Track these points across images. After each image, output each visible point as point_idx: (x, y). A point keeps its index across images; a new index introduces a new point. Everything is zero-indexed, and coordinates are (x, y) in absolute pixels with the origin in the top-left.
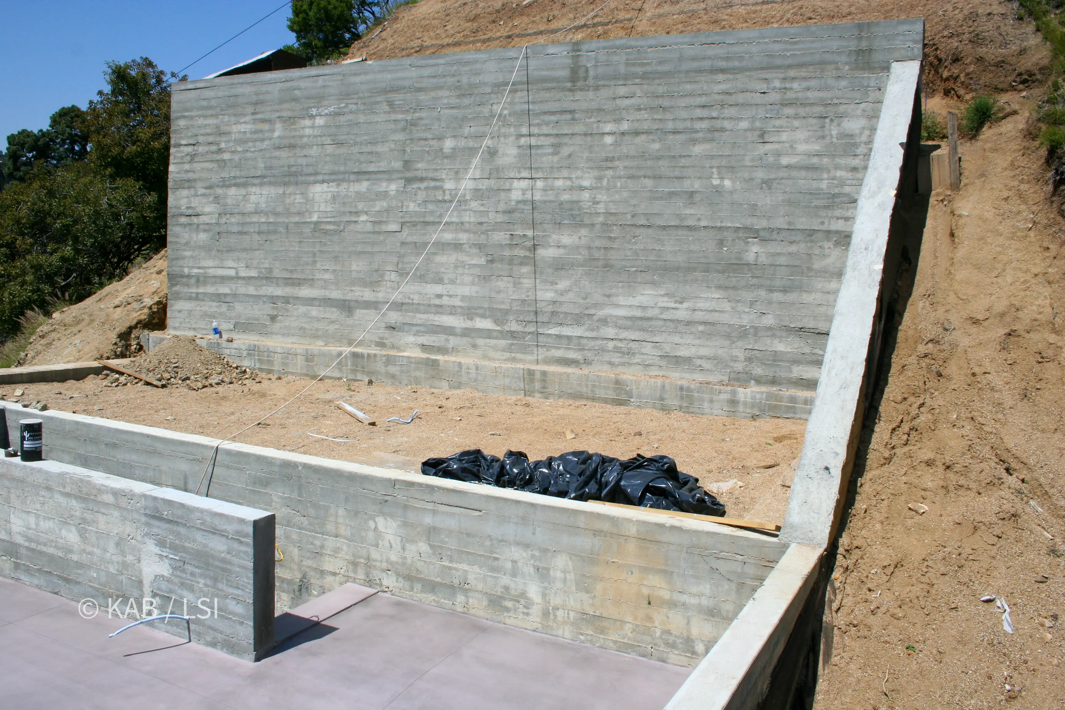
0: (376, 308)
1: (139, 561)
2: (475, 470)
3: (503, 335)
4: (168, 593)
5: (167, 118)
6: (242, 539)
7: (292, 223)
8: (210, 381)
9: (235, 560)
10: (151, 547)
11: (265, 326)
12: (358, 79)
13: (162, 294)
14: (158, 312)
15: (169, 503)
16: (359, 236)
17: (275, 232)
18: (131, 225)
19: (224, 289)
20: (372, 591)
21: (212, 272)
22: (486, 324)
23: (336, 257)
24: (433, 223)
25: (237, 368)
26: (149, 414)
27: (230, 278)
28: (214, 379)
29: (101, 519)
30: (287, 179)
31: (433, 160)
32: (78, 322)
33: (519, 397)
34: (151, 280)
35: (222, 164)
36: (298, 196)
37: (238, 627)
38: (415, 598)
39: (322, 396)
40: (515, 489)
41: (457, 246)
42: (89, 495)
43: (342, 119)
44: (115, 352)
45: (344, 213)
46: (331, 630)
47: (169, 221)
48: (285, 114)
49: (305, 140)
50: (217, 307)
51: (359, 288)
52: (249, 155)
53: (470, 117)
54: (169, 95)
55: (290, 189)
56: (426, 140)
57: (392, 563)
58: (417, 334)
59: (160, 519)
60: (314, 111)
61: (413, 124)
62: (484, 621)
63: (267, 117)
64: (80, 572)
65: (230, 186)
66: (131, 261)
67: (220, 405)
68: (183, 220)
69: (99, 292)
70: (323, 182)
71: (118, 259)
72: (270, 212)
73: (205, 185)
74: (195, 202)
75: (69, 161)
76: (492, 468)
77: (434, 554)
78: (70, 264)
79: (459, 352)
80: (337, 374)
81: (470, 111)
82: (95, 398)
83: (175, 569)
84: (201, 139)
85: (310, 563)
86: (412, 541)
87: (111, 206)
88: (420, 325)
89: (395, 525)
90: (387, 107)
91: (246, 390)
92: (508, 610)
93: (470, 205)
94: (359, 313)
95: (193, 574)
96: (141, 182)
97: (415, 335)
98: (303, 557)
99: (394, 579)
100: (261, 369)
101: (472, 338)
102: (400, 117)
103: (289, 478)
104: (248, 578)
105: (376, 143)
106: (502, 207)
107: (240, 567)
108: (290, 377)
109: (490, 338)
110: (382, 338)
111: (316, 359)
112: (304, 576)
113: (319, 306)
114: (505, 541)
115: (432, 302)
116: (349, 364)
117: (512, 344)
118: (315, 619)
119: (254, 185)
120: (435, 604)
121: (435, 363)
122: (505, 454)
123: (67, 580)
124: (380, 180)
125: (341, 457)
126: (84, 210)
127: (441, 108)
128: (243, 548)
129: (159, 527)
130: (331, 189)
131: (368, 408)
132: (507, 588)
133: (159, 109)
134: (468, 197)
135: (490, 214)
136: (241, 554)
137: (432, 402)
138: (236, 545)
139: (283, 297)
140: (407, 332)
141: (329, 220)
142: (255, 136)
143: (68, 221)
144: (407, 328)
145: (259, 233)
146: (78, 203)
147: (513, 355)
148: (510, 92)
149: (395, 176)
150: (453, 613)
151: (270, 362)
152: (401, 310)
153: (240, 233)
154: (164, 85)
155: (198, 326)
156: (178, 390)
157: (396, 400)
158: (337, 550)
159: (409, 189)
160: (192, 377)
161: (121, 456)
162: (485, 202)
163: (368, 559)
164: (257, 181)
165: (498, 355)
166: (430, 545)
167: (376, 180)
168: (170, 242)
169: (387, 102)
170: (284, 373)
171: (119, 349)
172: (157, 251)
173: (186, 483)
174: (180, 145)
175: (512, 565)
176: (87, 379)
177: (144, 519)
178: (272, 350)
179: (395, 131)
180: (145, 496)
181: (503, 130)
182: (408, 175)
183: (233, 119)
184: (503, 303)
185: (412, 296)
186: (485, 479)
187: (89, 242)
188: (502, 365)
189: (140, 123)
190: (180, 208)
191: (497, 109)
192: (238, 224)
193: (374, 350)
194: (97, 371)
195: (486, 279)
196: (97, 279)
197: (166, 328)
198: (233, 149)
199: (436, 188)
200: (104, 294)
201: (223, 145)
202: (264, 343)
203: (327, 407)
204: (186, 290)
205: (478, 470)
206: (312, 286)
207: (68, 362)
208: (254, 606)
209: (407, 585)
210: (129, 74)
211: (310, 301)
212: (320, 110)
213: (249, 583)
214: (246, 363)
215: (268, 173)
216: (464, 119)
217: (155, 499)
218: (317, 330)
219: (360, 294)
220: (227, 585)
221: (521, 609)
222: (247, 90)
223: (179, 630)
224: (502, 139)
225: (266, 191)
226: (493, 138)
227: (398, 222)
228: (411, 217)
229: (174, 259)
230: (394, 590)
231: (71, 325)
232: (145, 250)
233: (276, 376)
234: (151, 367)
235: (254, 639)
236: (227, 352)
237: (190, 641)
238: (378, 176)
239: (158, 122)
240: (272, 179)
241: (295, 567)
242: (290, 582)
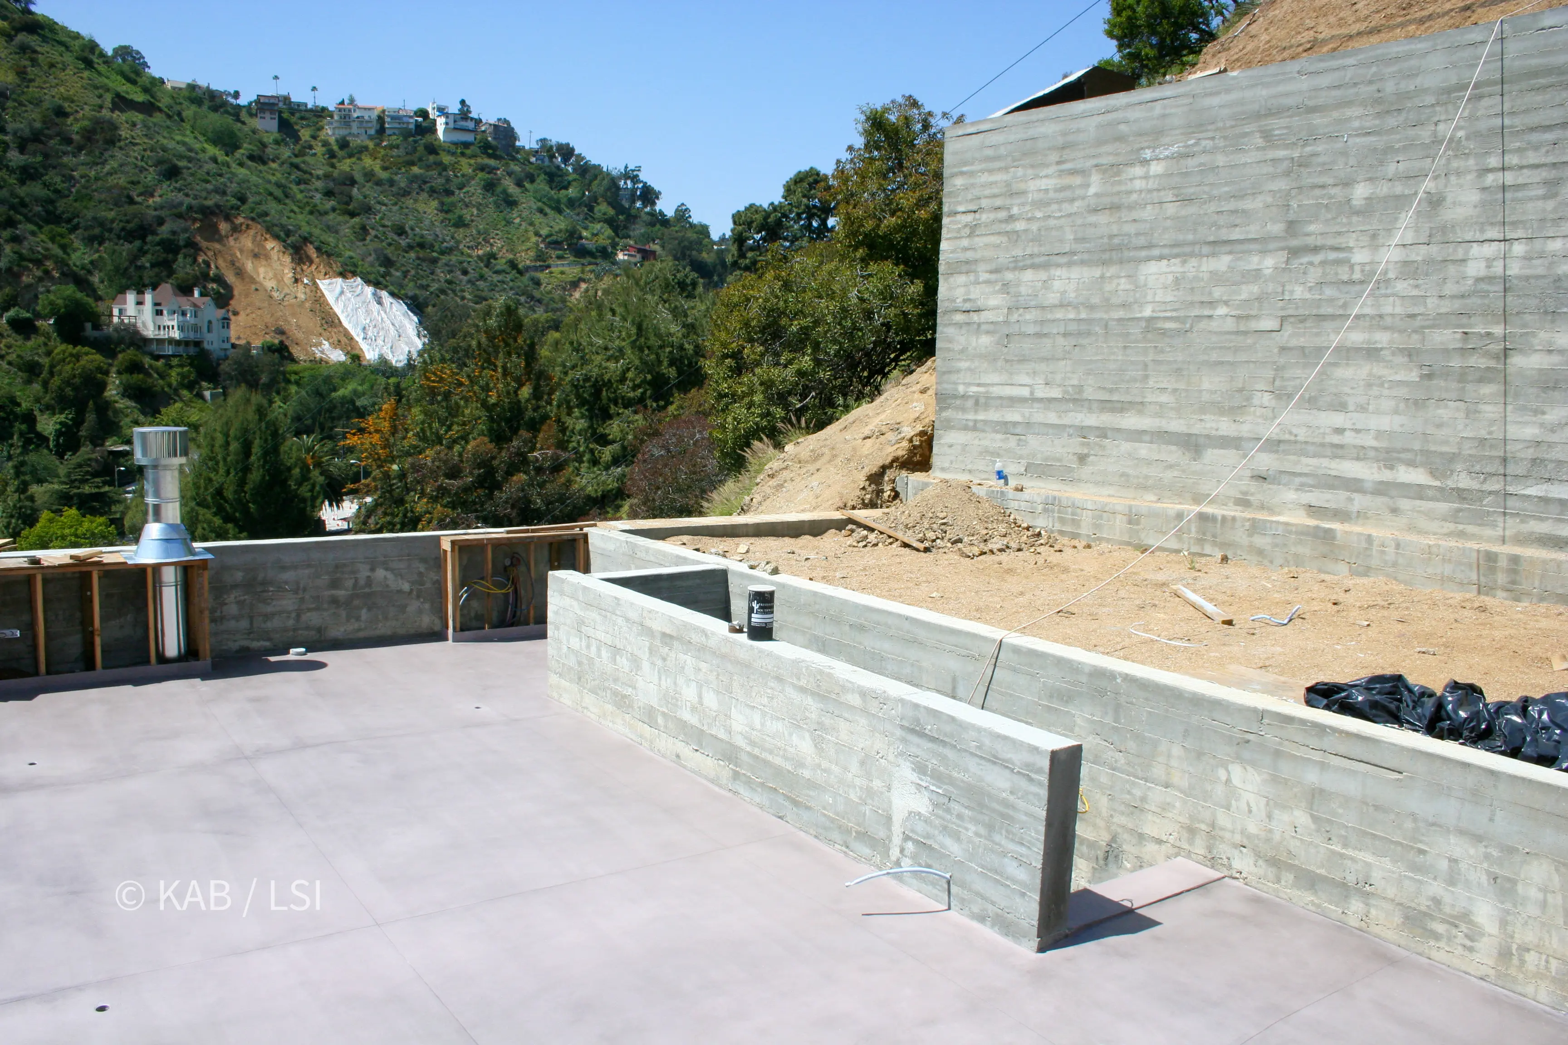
0: (1237, 448)
1: (889, 789)
2: (1392, 706)
3: (1443, 494)
4: (924, 838)
5: (938, 176)
6: (1033, 776)
7: (1114, 320)
8: (990, 546)
9: (1021, 804)
10: (906, 772)
11: (1070, 470)
12: (1215, 101)
13: (927, 420)
14: (920, 446)
15: (934, 714)
16: (1214, 338)
17: (1089, 334)
18: (887, 326)
19: (1013, 416)
20: (1215, 874)
21: (996, 391)
22: (1417, 476)
23: (1178, 371)
24: (1333, 317)
25: (1028, 529)
26: (908, 588)
27: (1022, 400)
28: (996, 544)
29: (843, 725)
30: (1106, 256)
31: (1334, 219)
32: (816, 457)
33: (1468, 596)
34: (912, 401)
35: (1014, 237)
36: (1123, 280)
37: (1018, 900)
38: (1281, 895)
39: (1150, 576)
40: (1461, 744)
41: (1371, 353)
42: (829, 692)
43: (1190, 162)
44: (863, 500)
45: (1192, 303)
46: (1150, 923)
47: (939, 320)
48: (1104, 160)
49: (1134, 197)
50: (1002, 440)
51: (1213, 417)
52: (1052, 222)
53: (1397, 146)
54: (941, 145)
55: (1112, 271)
56: (1323, 187)
57: (1249, 837)
58: (1301, 488)
59: (922, 734)
60: (1148, 154)
61: (1303, 163)
62: (1394, 948)
63: (1079, 166)
64: (812, 793)
65: (1024, 268)
66: (885, 375)
67: (1003, 580)
68: (959, 317)
69: (844, 418)
70: (1161, 258)
71: (869, 373)
72: (1082, 304)
73: (989, 268)
74: (976, 293)
75: (805, 243)
76: (1422, 707)
77: (1318, 831)
78: (808, 380)
79: (1368, 518)
80: (1174, 544)
81: (1398, 137)
82: (838, 561)
83: (936, 805)
84: (984, 203)
85: (1122, 820)
86: (1284, 807)
87: (862, 300)
88: (1306, 475)
89: (1258, 779)
90: (1260, 140)
91: (1041, 561)
92: (1437, 937)
93: (1394, 287)
94: (1211, 455)
95: (960, 816)
96: (902, 267)
97: (1297, 490)
98: (1115, 810)
99: (1251, 861)
100: (1061, 533)
101: (1392, 498)
102: (1281, 153)
103: (1102, 693)
104: (1037, 832)
105: (1242, 197)
106: (1450, 288)
107: (1026, 814)
108: (1104, 545)
109: (1421, 498)
110: (1245, 493)
111: (1143, 520)
112: (1114, 839)
113: (1151, 442)
114: (1440, 826)
115: (1328, 439)
116: (1193, 529)
117: (1460, 510)
118: (1129, 905)
119: (1058, 265)
120: (1313, 908)
121: (1329, 534)
122: (1446, 686)
123: (796, 803)
124: (1250, 252)
125: (1178, 668)
126: (828, 307)
127: (1349, 136)
128: (1034, 789)
129: (918, 746)
130: (1173, 269)
131: (1220, 597)
132: (1437, 901)
133: (926, 165)
134: (1391, 275)
135: (1429, 301)
136: (1031, 797)
137: (1322, 595)
138: (1023, 784)
139: (1098, 428)
140: (1285, 485)
141: (1169, 314)
142: (1062, 195)
143: (807, 321)
144: (1285, 479)
145: (1065, 335)
146: (821, 297)
147: (1461, 527)
148: (1469, 99)
149: (1272, 246)
150: (1342, 927)
151: (1076, 523)
152: (1277, 452)
153: (1039, 335)
154: (933, 130)
155: (975, 467)
156: (946, 556)
157: (1265, 588)
158: (1165, 807)
159: (1295, 264)
160: (966, 539)
161: (869, 642)
162: (1420, 282)
163: (1213, 825)
164: (1063, 260)
165: (1434, 526)
166: (1312, 816)
167: (1243, 252)
168: (940, 349)
169: (1261, 132)
170: (1095, 540)
171: (868, 496)
172: (920, 361)
173: (954, 688)
174: (956, 213)
175: (1450, 867)
176: (826, 534)
177: (899, 732)
178: (1081, 505)
179: (1273, 177)
180: (902, 701)
181: (1455, 164)
182: (1294, 243)
183: (1030, 172)
184: (1446, 443)
185: (1295, 431)
186: (1408, 722)
187: (833, 349)
188: (1440, 542)
189: (901, 186)
190: (954, 301)
191: (1446, 130)
192: (1035, 322)
193: (1231, 511)
194: (840, 525)
195: (1418, 404)
196: (841, 401)
197: (930, 468)
198: (1030, 215)
199: (1338, 262)
200: (851, 420)
201: (1015, 210)
202: (1067, 495)
203: (1158, 593)
204: (960, 415)
205: (1398, 708)
206: (1140, 412)
207: (803, 511)
208: (1043, 872)
209: (1271, 872)
210: (887, 119)
211: (1137, 435)
212: (1157, 151)
213: (1038, 839)
214: (1041, 523)
215: (1079, 247)
216: (1388, 150)
217: (916, 706)
218: (1147, 477)
219: (1214, 425)
220: (1006, 837)
221: (1461, 938)
222: (1050, 129)
223: (935, 891)
224: (1453, 179)
225: (1076, 273)
226: (1436, 178)
227: (1277, 317)
228: (1297, 308)
229: (944, 373)
230: (1250, 877)
231: (807, 462)
232: (904, 360)
233: (1084, 543)
234: (911, 522)
235: (1039, 920)
236: (1014, 505)
237: (949, 909)
238: (1246, 247)
239: (925, 183)
240: (1086, 256)
241: (1101, 823)
242: (1092, 845)
